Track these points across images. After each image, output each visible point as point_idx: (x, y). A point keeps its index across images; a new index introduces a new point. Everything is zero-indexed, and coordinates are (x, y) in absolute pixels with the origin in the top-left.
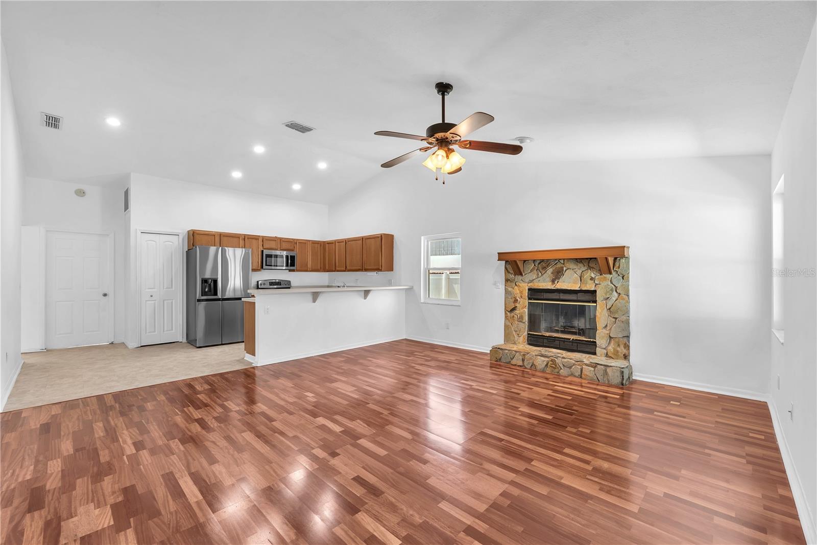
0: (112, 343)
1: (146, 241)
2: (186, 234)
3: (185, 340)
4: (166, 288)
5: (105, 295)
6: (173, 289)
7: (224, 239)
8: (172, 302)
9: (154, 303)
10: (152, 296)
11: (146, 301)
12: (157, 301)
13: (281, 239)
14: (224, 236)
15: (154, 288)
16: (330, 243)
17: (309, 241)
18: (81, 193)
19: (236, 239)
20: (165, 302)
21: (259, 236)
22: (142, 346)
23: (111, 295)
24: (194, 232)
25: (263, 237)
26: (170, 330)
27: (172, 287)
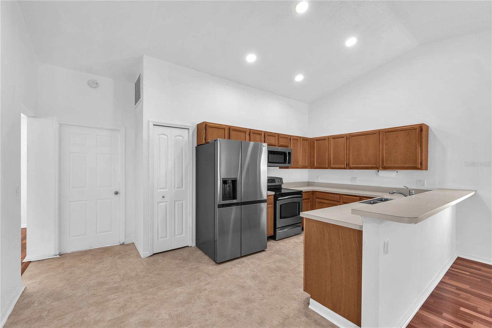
0: (123, 244)
1: (158, 135)
2: (195, 128)
3: (194, 245)
4: (178, 188)
5: (116, 193)
6: (184, 188)
7: (233, 133)
8: (182, 203)
9: (166, 205)
10: (164, 197)
11: (158, 203)
12: (168, 202)
13: (279, 135)
14: (233, 130)
15: (165, 188)
16: (319, 140)
17: (300, 137)
18: (94, 84)
19: (242, 135)
20: (176, 203)
21: (262, 131)
22: (154, 254)
23: (122, 192)
24: (206, 125)
25: (265, 132)
26: (180, 234)
27: (182, 187)
